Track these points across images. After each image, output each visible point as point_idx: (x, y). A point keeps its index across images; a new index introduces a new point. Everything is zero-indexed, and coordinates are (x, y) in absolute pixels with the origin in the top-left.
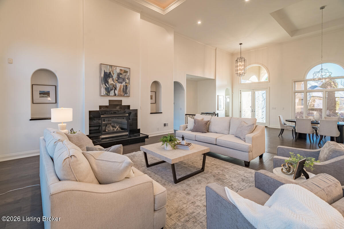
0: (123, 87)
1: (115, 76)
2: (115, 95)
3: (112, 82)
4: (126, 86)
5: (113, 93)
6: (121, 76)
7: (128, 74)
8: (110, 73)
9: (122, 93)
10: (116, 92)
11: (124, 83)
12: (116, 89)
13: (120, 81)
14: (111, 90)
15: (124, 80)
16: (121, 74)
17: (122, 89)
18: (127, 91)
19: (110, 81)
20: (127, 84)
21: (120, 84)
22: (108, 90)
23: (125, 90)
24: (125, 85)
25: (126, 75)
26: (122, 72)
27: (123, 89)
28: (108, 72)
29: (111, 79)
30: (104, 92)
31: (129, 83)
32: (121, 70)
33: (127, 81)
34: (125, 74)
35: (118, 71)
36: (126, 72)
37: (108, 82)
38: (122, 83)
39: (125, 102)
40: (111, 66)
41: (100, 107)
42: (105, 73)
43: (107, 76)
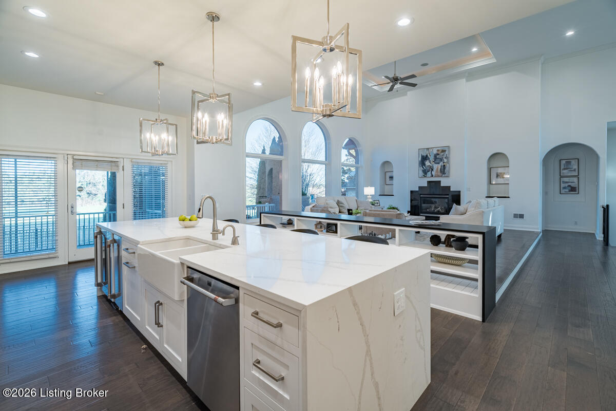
0: (440, 168)
1: (432, 158)
2: (432, 176)
3: (429, 164)
4: (444, 165)
5: (430, 174)
6: (438, 157)
7: (447, 153)
8: (427, 156)
9: (439, 174)
10: (433, 173)
11: (441, 163)
12: (432, 170)
13: (437, 161)
14: (428, 171)
15: (441, 160)
16: (438, 154)
17: (439, 169)
18: (446, 170)
19: (427, 163)
20: (445, 164)
21: (437, 165)
22: (425, 172)
23: (442, 170)
24: (442, 165)
25: (443, 155)
26: (439, 153)
27: (441, 169)
28: (425, 155)
29: (428, 161)
30: (421, 174)
31: (448, 162)
32: (438, 150)
33: (445, 160)
34: (442, 153)
35: (435, 152)
36: (443, 151)
37: (425, 165)
38: (439, 163)
39: (444, 182)
40: (428, 149)
41: (419, 187)
42: (422, 156)
43: (424, 159)
